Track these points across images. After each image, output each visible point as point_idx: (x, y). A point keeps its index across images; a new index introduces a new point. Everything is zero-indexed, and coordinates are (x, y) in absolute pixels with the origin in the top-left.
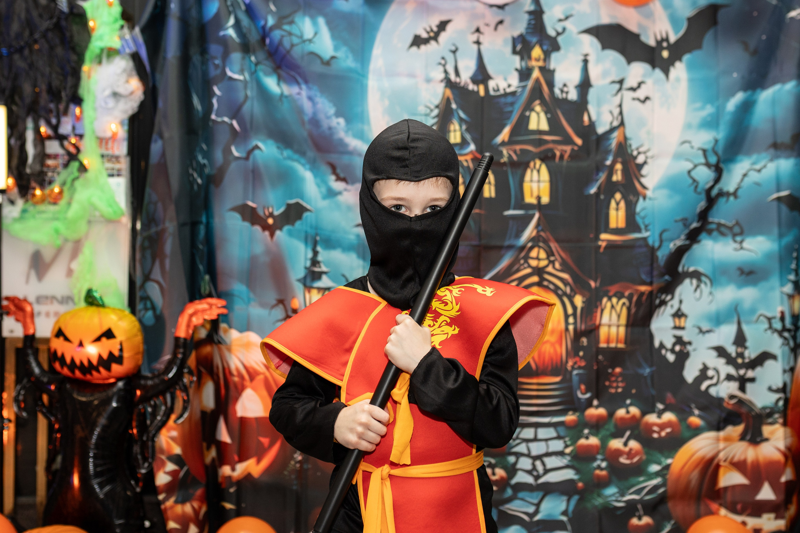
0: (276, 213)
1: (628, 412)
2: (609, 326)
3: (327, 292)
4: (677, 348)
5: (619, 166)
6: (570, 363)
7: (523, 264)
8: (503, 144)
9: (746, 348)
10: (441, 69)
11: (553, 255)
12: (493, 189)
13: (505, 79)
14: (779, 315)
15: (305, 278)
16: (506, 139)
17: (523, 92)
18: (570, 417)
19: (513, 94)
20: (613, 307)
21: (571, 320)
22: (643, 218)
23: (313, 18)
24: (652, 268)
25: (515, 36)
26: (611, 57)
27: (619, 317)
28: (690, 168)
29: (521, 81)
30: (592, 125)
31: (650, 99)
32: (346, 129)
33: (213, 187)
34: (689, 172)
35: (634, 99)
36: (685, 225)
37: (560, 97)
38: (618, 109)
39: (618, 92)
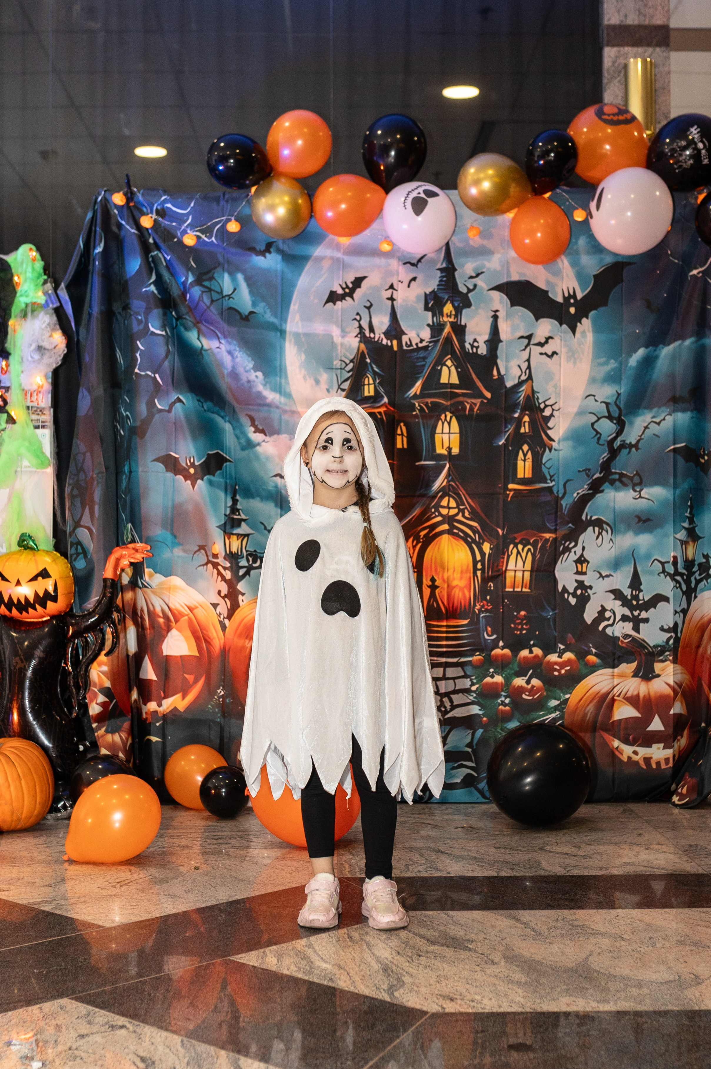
0: (197, 463)
1: (531, 652)
2: (515, 571)
3: (246, 538)
4: (579, 592)
5: (526, 419)
6: (478, 607)
7: (434, 513)
8: (415, 396)
9: (641, 591)
10: (356, 324)
11: (464, 504)
12: (405, 439)
13: (418, 335)
14: (672, 559)
15: (225, 524)
16: (418, 393)
17: (434, 346)
18: (477, 658)
19: (426, 348)
20: (518, 553)
21: (479, 566)
22: (549, 468)
23: (231, 274)
24: (556, 517)
25: (428, 293)
26: (520, 314)
27: (524, 563)
28: (593, 421)
29: (432, 337)
30: (501, 379)
31: (557, 354)
32: (264, 383)
33: (137, 439)
34: (593, 424)
35: (541, 354)
36: (588, 475)
37: (471, 351)
38: (526, 363)
39: (526, 347)
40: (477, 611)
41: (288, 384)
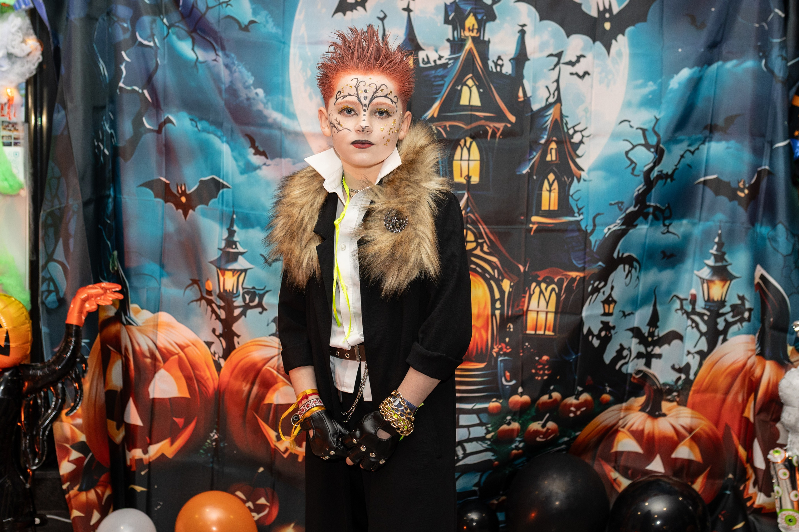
0: (190, 191)
1: (551, 398)
2: (538, 312)
3: (243, 274)
4: (603, 334)
5: (553, 146)
6: (496, 350)
8: (432, 119)
11: (482, 238)
13: (437, 51)
15: (219, 259)
16: (435, 115)
17: (454, 63)
18: (493, 404)
19: (445, 66)
20: (541, 292)
21: (498, 305)
22: (577, 201)
24: (585, 254)
25: (448, 3)
26: (550, 29)
27: (548, 303)
28: (628, 149)
29: (452, 52)
30: (527, 101)
31: (589, 74)
32: (265, 101)
33: (121, 160)
34: (627, 153)
35: (572, 74)
36: (620, 209)
37: (494, 70)
38: (555, 84)
39: (556, 66)
40: (495, 354)
41: (292, 102)
